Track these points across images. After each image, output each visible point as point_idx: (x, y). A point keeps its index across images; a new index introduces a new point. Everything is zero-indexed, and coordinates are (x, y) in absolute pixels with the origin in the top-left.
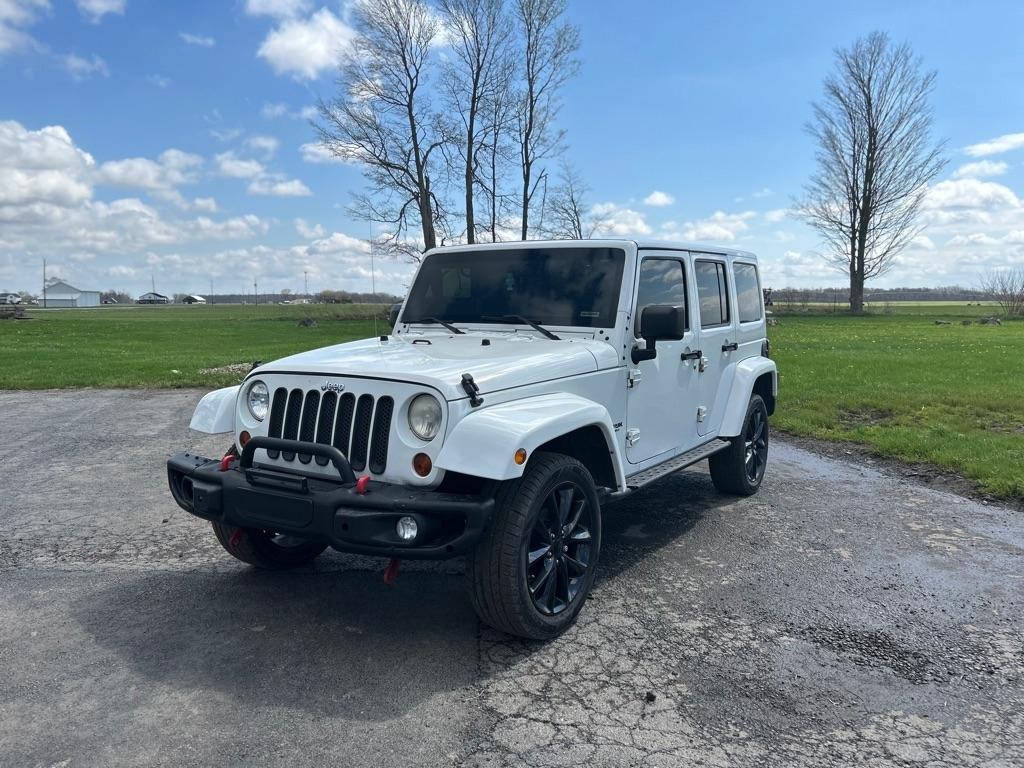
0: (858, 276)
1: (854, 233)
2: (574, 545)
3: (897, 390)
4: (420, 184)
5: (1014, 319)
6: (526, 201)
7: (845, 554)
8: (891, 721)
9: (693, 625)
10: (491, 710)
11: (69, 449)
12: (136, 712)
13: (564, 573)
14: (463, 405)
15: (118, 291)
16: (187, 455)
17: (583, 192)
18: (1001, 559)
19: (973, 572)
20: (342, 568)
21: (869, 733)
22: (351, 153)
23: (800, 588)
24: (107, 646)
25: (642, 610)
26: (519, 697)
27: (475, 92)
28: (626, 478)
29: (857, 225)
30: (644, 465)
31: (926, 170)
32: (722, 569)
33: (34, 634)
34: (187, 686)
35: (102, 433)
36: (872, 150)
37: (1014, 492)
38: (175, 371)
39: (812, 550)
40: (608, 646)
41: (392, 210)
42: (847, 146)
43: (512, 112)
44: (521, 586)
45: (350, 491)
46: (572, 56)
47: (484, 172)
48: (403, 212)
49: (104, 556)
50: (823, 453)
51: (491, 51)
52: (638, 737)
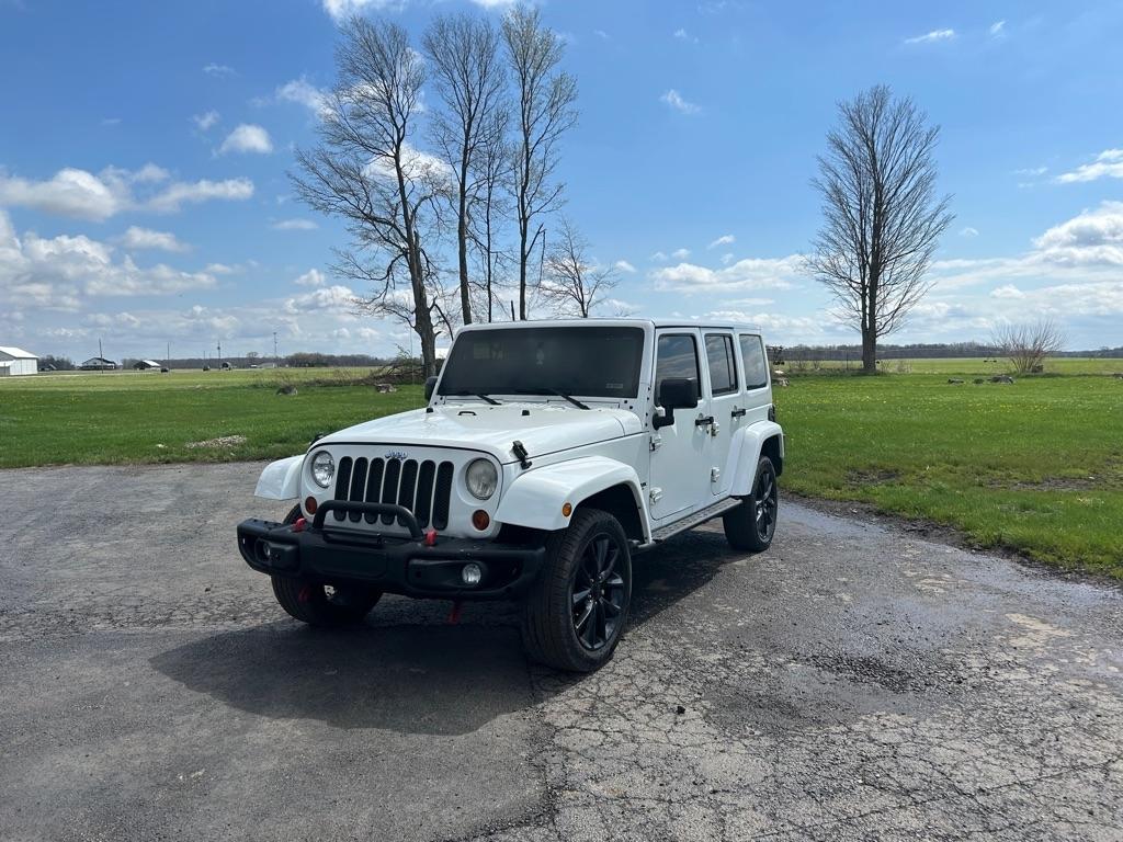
0: (870, 333)
1: (864, 289)
2: (610, 589)
3: (903, 451)
4: (408, 240)
5: (1027, 377)
6: (524, 258)
7: (846, 598)
8: (875, 718)
9: (714, 657)
10: (548, 724)
11: (78, 527)
12: (247, 736)
13: (603, 615)
14: (515, 468)
15: (56, 356)
16: (255, 521)
17: (583, 247)
18: (981, 597)
19: (956, 609)
20: (392, 624)
21: (856, 727)
22: (333, 207)
23: (807, 627)
24: (200, 690)
25: (669, 646)
26: (572, 715)
27: (466, 144)
28: (653, 531)
29: (866, 281)
30: (666, 521)
31: (933, 225)
32: (738, 614)
33: (127, 684)
34: (284, 716)
35: (106, 510)
36: (878, 204)
37: (1000, 541)
38: (160, 446)
39: (817, 595)
40: (642, 675)
41: (379, 268)
42: (853, 201)
43: (508, 164)
44: (568, 622)
45: (419, 545)
46: (568, 107)
47: (477, 226)
48: (390, 269)
49: (160, 622)
50: (831, 511)
51: (483, 100)
52: (672, 737)
